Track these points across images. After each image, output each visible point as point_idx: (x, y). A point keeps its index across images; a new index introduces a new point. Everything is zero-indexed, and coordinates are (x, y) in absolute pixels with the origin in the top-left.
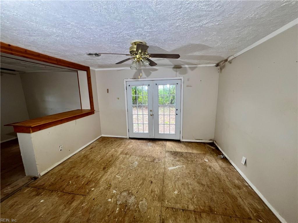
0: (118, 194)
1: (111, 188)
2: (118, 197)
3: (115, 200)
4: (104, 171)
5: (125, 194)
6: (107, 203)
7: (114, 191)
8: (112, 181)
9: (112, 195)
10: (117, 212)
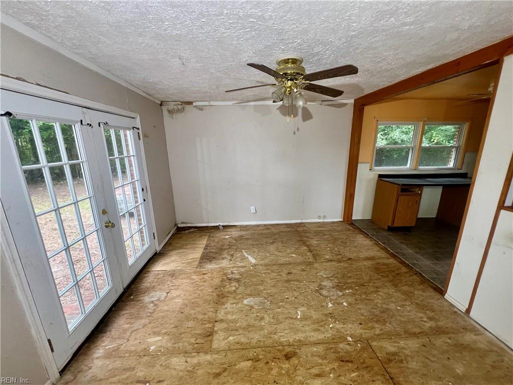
0: (331, 300)
1: (328, 312)
2: (335, 297)
3: (340, 299)
4: (297, 351)
5: (324, 292)
6: (350, 304)
7: (330, 305)
8: (314, 318)
9: (336, 305)
10: (351, 291)
